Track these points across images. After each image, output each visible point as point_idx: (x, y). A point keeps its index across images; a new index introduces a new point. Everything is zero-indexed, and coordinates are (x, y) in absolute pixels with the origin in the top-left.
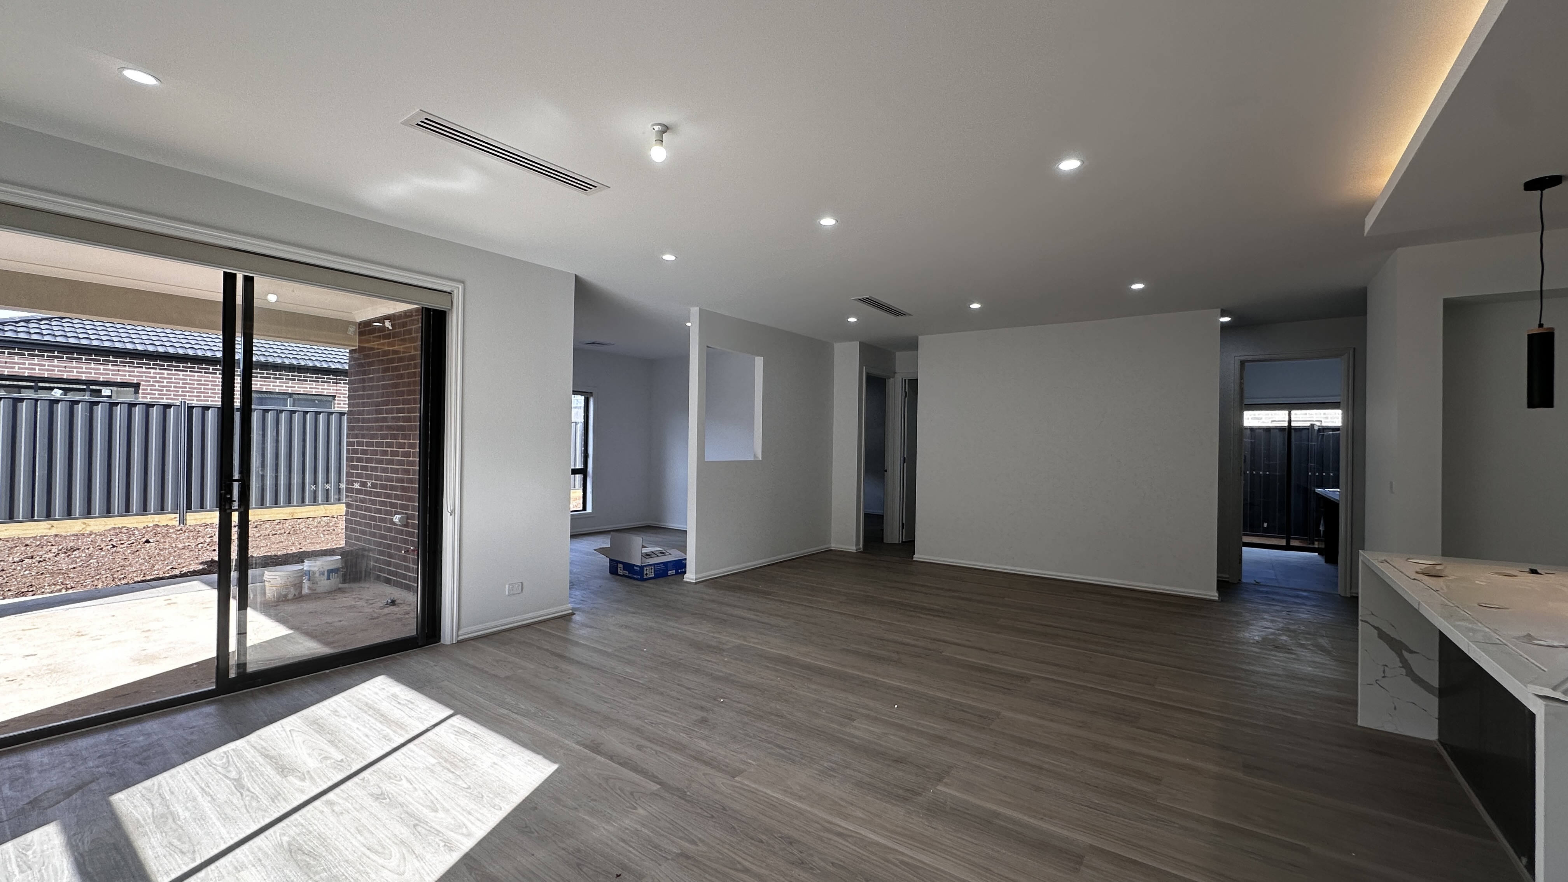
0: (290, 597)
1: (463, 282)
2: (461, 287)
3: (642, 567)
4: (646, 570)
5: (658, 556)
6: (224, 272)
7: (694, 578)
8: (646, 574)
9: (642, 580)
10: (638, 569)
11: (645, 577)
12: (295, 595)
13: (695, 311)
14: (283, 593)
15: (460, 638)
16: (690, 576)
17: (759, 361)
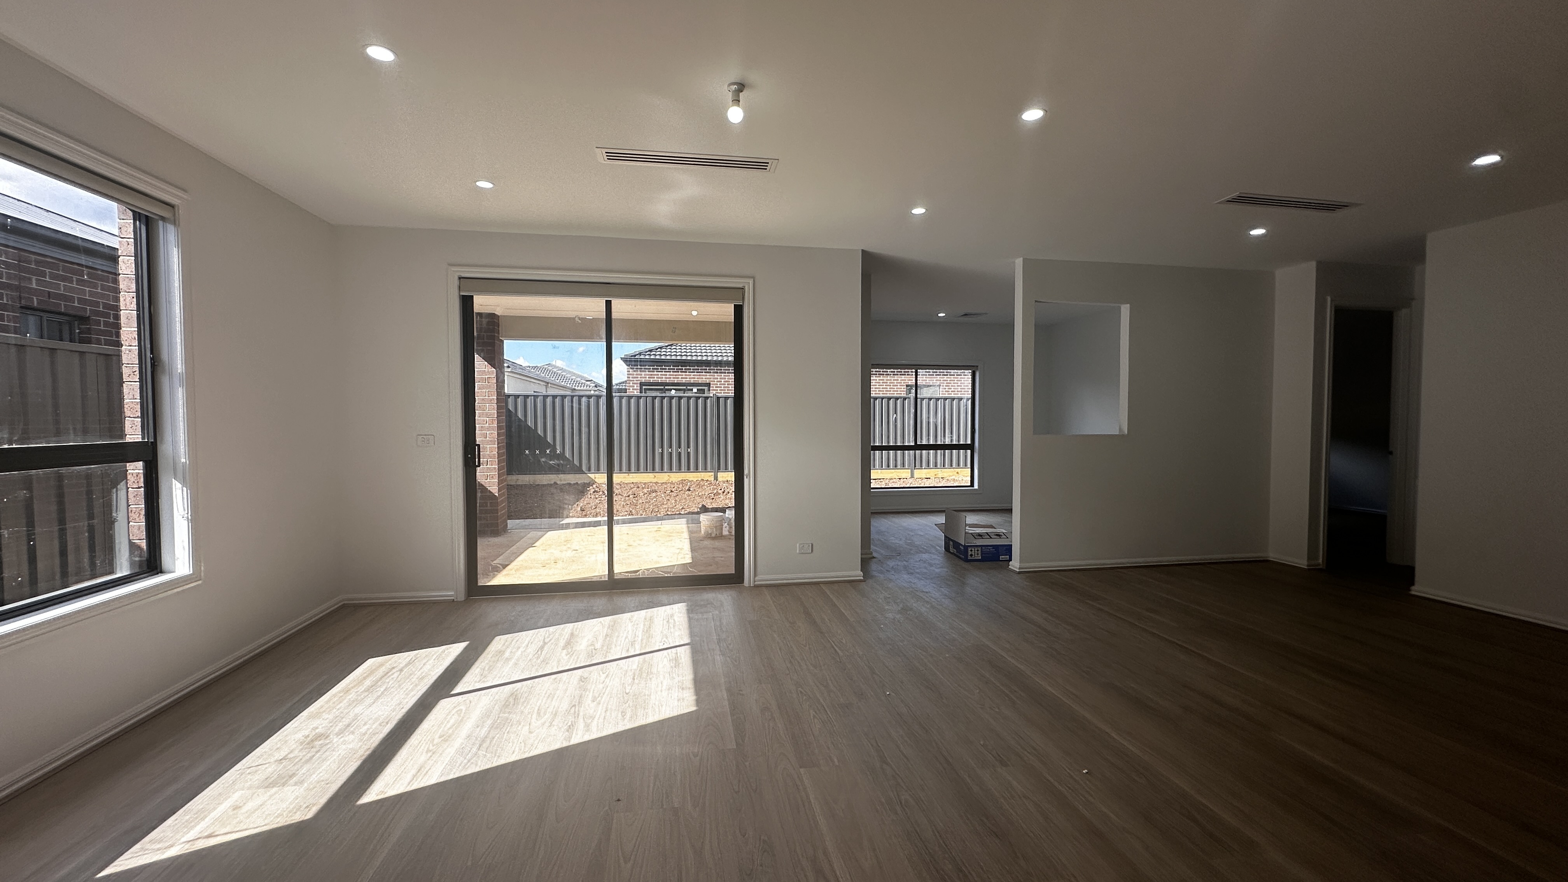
0: (713, 535)
1: (753, 278)
2: (751, 281)
3: (966, 547)
4: (971, 550)
5: (991, 538)
6: (606, 300)
7: (1018, 567)
8: (971, 555)
9: (967, 560)
10: (962, 548)
11: (969, 558)
12: (716, 534)
13: (1019, 262)
14: (710, 532)
15: (756, 583)
16: (1015, 564)
17: (1125, 310)
